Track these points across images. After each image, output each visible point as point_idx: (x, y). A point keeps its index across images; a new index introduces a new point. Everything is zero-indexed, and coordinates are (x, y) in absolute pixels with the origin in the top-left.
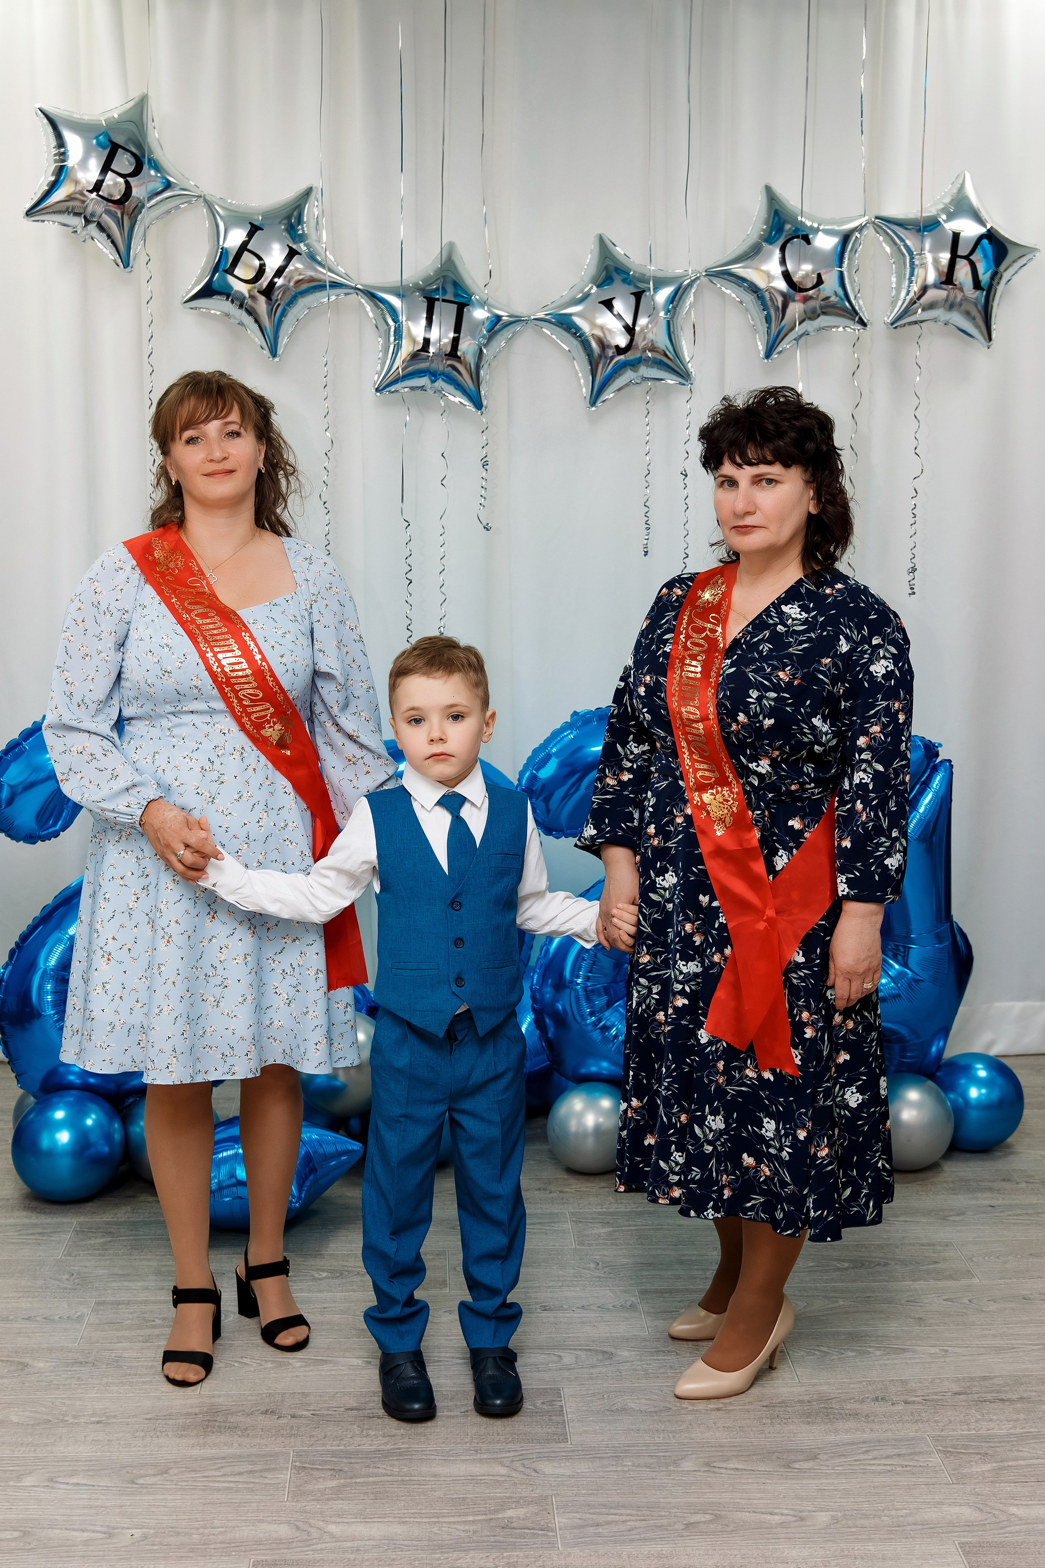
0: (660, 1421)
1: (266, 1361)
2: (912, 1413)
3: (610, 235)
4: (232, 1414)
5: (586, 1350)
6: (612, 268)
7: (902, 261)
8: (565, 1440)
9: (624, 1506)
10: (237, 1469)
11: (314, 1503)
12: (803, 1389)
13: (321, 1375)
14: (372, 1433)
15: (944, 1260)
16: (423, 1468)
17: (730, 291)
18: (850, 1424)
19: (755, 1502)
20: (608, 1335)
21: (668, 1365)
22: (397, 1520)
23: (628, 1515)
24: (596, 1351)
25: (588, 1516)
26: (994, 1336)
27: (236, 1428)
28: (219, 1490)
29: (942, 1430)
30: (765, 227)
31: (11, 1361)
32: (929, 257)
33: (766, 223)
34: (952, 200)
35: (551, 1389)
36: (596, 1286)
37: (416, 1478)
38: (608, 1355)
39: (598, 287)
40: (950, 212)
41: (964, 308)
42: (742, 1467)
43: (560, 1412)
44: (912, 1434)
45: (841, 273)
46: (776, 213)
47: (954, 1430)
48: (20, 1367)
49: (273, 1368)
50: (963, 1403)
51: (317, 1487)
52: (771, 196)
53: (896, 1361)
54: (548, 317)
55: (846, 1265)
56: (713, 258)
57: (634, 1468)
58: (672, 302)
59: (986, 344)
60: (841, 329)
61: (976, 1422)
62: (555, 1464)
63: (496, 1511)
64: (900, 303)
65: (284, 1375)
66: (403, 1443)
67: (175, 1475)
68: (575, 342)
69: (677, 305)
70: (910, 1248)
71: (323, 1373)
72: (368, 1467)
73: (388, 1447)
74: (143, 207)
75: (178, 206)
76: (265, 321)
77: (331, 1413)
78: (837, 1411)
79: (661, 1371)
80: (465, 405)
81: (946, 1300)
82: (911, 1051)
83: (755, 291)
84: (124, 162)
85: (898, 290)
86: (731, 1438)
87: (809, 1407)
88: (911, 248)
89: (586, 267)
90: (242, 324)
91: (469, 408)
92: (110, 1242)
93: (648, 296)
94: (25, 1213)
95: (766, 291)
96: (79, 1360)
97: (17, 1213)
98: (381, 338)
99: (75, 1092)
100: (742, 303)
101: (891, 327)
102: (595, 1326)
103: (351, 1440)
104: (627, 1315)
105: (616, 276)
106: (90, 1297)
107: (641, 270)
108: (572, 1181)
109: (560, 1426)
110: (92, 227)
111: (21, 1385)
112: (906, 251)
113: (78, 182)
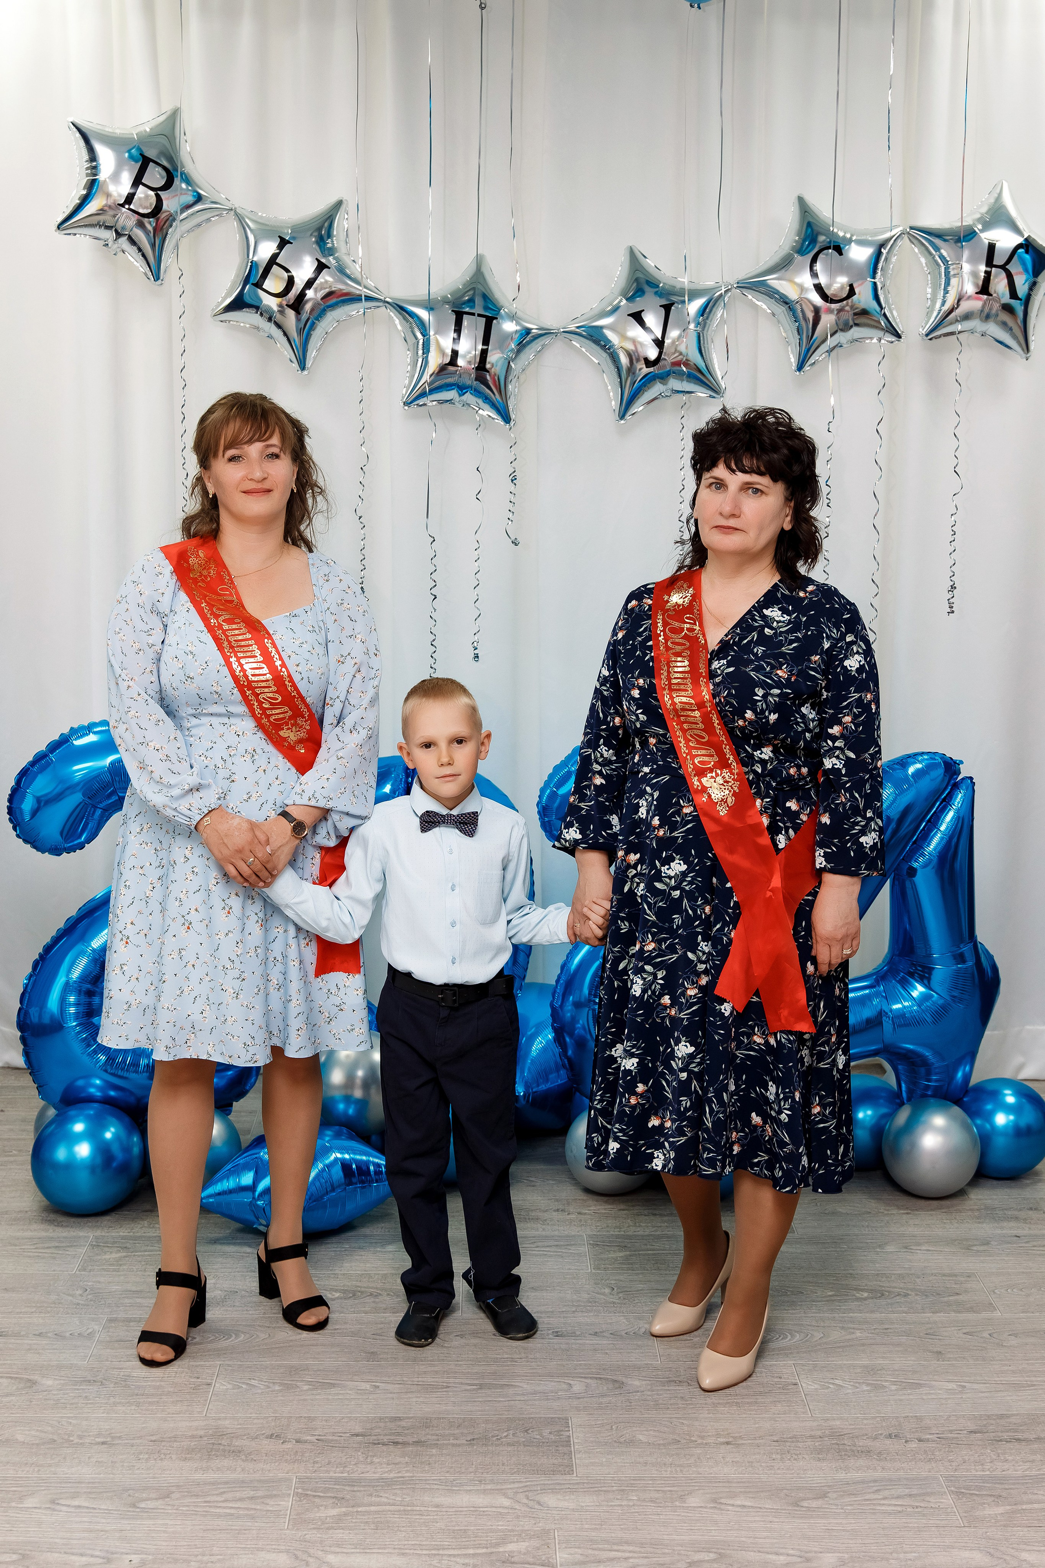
0: (668, 1454)
1: (273, 1383)
2: (925, 1452)
3: (641, 247)
4: (237, 1437)
5: (596, 1378)
6: (643, 281)
7: (937, 273)
8: (571, 1472)
9: (627, 1543)
10: (238, 1495)
11: (315, 1531)
12: (815, 1424)
13: (328, 1399)
14: (376, 1460)
15: (966, 1291)
16: (426, 1498)
17: (763, 305)
18: (861, 1462)
19: (761, 1541)
20: (620, 1363)
21: (679, 1395)
22: (397, 1551)
23: (630, 1552)
24: (606, 1379)
25: (590, 1552)
26: (1013, 1372)
27: (240, 1452)
28: (219, 1516)
29: (956, 1470)
30: (796, 238)
31: (21, 1379)
32: (967, 267)
33: (798, 234)
34: (989, 210)
35: (559, 1418)
36: (610, 1312)
37: (418, 1508)
38: (619, 1385)
39: (627, 300)
40: (986, 222)
41: (999, 318)
42: (750, 1504)
43: (567, 1443)
44: (924, 1474)
45: (875, 284)
46: (809, 224)
47: (968, 1470)
48: (29, 1384)
49: (280, 1391)
50: (979, 1443)
51: (318, 1515)
52: (803, 207)
53: (911, 1397)
54: (577, 330)
55: (866, 1295)
56: (746, 270)
57: (639, 1503)
58: (702, 315)
59: (1024, 355)
60: (875, 341)
61: (991, 1462)
62: (559, 1497)
63: (497, 1545)
64: (935, 314)
65: (291, 1398)
66: (407, 1471)
67: (177, 1499)
68: (605, 355)
69: (707, 318)
70: (931, 1278)
71: (330, 1397)
72: (371, 1495)
73: (392, 1475)
74: (174, 220)
75: (208, 220)
76: (294, 334)
77: (336, 1438)
78: (848, 1448)
79: (672, 1402)
80: (493, 418)
81: (965, 1333)
82: (936, 1074)
83: (786, 303)
84: (155, 176)
85: (931, 301)
86: (739, 1474)
87: (820, 1443)
88: (945, 258)
89: (616, 279)
90: (270, 337)
91: (496, 421)
92: (125, 1257)
93: (677, 308)
94: (42, 1226)
95: (797, 302)
96: (87, 1379)
97: (35, 1226)
98: (408, 352)
99: (96, 1105)
100: (774, 315)
101: (925, 338)
102: (607, 1353)
103: (354, 1467)
104: (639, 1343)
105: (647, 288)
106: (102, 1314)
107: (671, 282)
108: (590, 1202)
109: (565, 1457)
110: (123, 240)
111: (28, 1403)
112: (939, 261)
113: (108, 195)
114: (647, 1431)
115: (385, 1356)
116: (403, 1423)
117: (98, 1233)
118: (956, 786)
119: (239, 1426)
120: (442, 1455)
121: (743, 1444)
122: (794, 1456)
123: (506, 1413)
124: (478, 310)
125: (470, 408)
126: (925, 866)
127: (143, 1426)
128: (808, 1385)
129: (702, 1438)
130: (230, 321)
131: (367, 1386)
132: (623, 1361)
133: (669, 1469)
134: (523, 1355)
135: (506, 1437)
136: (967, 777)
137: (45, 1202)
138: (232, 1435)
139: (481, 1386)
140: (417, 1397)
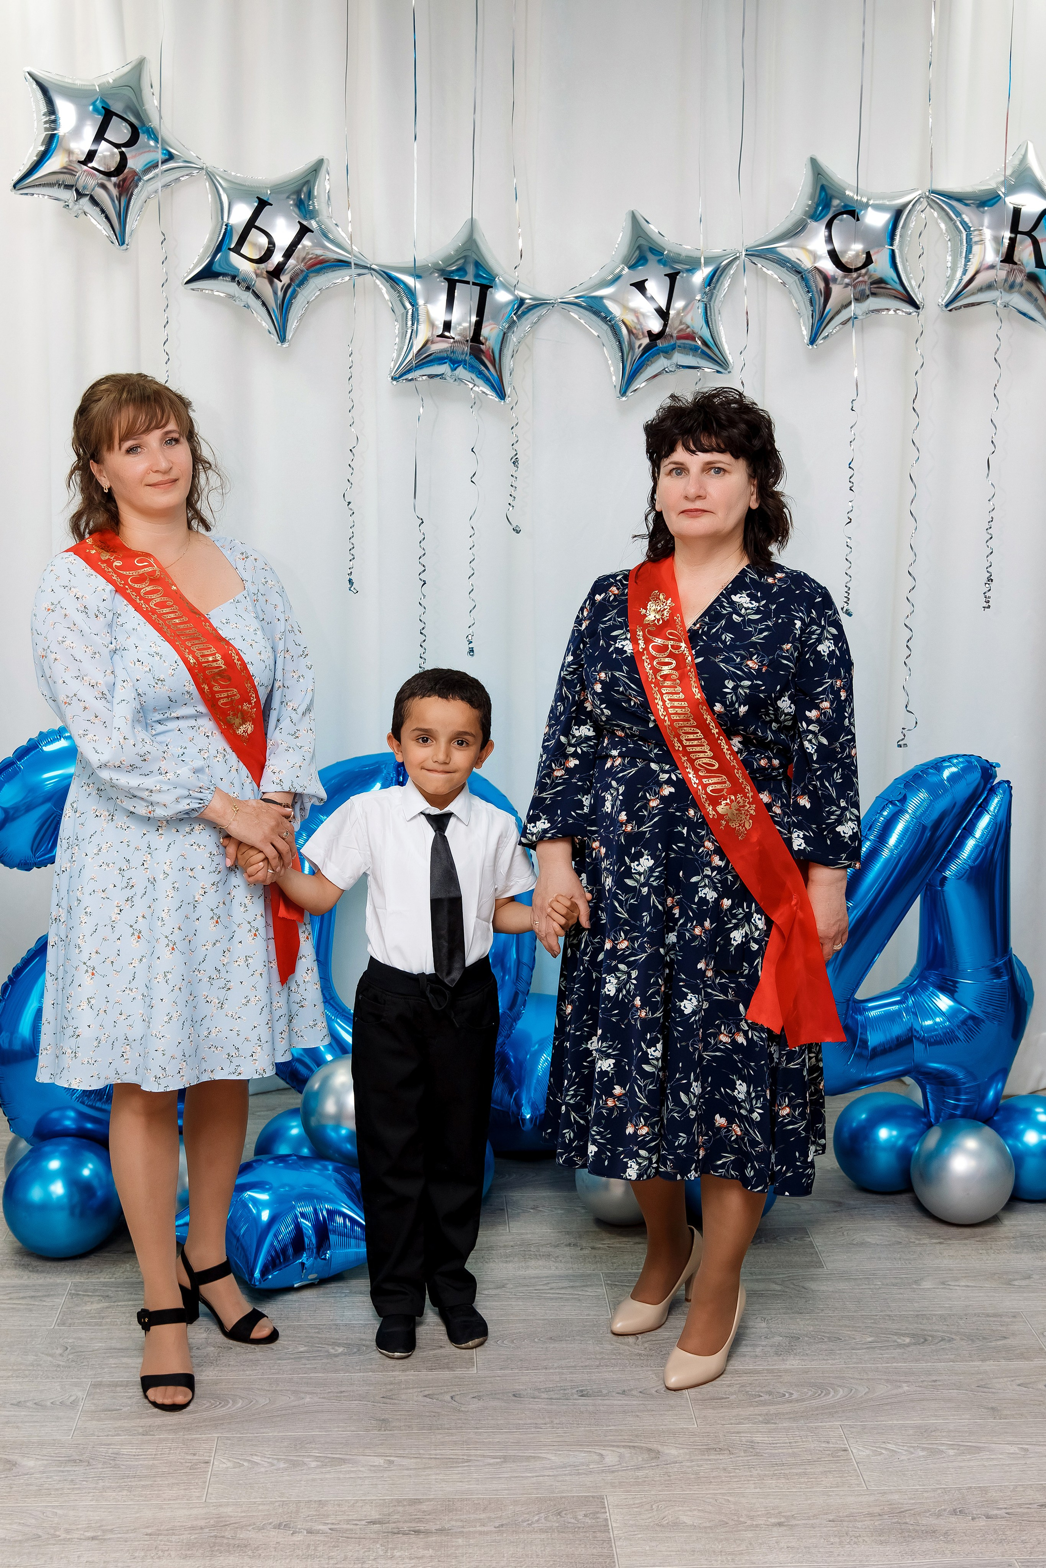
0: (717, 1539)
1: (278, 1459)
2: (995, 1530)
3: (643, 212)
4: (242, 1528)
5: (629, 1447)
6: (646, 249)
7: (958, 238)
12: (872, 1498)
13: (339, 1479)
14: (397, 1554)
15: (1015, 1334)
17: (772, 272)
18: (928, 1545)
20: (652, 1427)
21: (721, 1466)
24: (641, 1448)
27: (246, 1546)
29: (1031, 1554)
30: (810, 202)
32: (988, 234)
33: (812, 198)
34: (1013, 172)
35: (593, 1497)
36: (637, 1366)
38: (655, 1454)
39: (629, 268)
40: (1011, 185)
41: (1023, 289)
43: (605, 1527)
44: (998, 1559)
45: (893, 251)
46: (823, 188)
48: (8, 1466)
49: (286, 1469)
52: (817, 170)
53: (973, 1463)
54: (576, 300)
55: (908, 1340)
56: (755, 236)
58: (709, 285)
60: (892, 312)
64: (956, 283)
65: (298, 1478)
68: (604, 328)
69: (715, 288)
70: (976, 1320)
71: (342, 1476)
74: (140, 179)
75: (177, 180)
76: (272, 304)
77: (352, 1527)
78: (911, 1528)
79: (715, 1474)
80: (487, 394)
81: (1019, 1385)
82: (966, 1094)
83: (799, 273)
84: (118, 132)
85: (952, 270)
86: (796, 1562)
87: (879, 1522)
88: (967, 224)
89: (617, 246)
90: (247, 306)
91: (491, 397)
92: (107, 1308)
93: (682, 277)
94: (15, 1272)
95: (809, 272)
96: (72, 1458)
97: (8, 1272)
98: (396, 323)
99: (70, 1140)
100: (784, 284)
101: (944, 309)
102: (638, 1416)
103: (374, 1562)
104: (672, 1402)
105: (650, 256)
106: (85, 1378)
107: (676, 249)
108: (604, 1235)
109: (605, 1545)
110: (85, 201)
111: (8, 1490)
112: (961, 227)
113: (70, 152)
114: (690, 1511)
115: (398, 1424)
116: (424, 1507)
117: (77, 1279)
118: (992, 791)
119: (243, 1514)
120: (469, 1545)
121: (796, 1525)
122: (853, 1538)
123: (535, 1491)
124: (470, 278)
125: (462, 384)
126: (959, 877)
127: (138, 1515)
128: (859, 1451)
129: (752, 1518)
130: (202, 290)
131: (379, 1461)
132: (656, 1425)
133: (720, 1558)
134: (547, 1420)
135: (537, 1521)
136: (1004, 781)
137: (19, 1244)
138: (236, 1525)
139: (505, 1459)
140: (437, 1474)
